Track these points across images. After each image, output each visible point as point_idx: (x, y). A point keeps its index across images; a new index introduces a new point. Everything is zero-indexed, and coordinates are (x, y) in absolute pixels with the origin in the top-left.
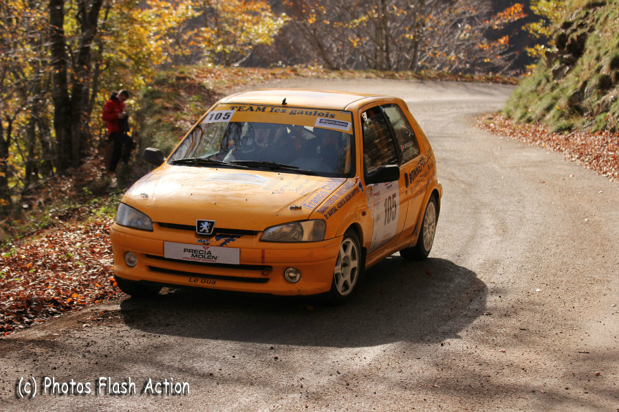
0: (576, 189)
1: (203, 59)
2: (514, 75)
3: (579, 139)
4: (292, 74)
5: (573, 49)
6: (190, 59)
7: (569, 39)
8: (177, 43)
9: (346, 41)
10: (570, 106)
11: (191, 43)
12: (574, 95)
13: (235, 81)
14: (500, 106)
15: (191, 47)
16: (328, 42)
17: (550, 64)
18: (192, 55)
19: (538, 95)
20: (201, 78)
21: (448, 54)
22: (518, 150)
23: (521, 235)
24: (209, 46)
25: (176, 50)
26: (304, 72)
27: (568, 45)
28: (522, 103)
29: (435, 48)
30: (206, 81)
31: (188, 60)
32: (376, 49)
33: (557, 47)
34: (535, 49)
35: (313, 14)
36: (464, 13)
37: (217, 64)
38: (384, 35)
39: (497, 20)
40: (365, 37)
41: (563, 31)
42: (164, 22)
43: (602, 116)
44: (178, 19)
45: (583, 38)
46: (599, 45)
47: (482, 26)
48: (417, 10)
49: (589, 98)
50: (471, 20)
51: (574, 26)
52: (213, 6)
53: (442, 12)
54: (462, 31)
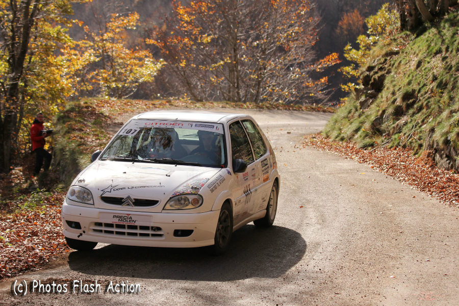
0: (377, 189)
1: (101, 93)
2: (332, 106)
3: (379, 153)
4: (167, 104)
5: (375, 86)
6: (92, 93)
7: (372, 78)
8: (82, 81)
9: (207, 80)
10: (373, 129)
11: (93, 81)
12: (375, 120)
13: (125, 109)
14: (321, 129)
15: (93, 84)
16: (194, 81)
17: (358, 99)
18: (93, 90)
19: (349, 120)
20: (100, 107)
21: (282, 89)
22: (334, 161)
23: (336, 224)
24: (106, 83)
25: (82, 86)
26: (176, 103)
27: (372, 83)
28: (337, 126)
29: (274, 86)
30: (103, 110)
31: (91, 94)
32: (229, 86)
33: (363, 85)
34: (348, 86)
35: (183, 60)
36: (295, 59)
37: (112, 97)
38: (236, 76)
39: (319, 65)
40: (222, 77)
41: (368, 73)
42: (73, 65)
43: (396, 136)
44: (83, 63)
45: (382, 78)
46: (394, 83)
47: (308, 69)
48: (260, 58)
49: (386, 123)
50: (300, 65)
51: (376, 69)
52: (110, 53)
53: (278, 59)
54: (293, 73)
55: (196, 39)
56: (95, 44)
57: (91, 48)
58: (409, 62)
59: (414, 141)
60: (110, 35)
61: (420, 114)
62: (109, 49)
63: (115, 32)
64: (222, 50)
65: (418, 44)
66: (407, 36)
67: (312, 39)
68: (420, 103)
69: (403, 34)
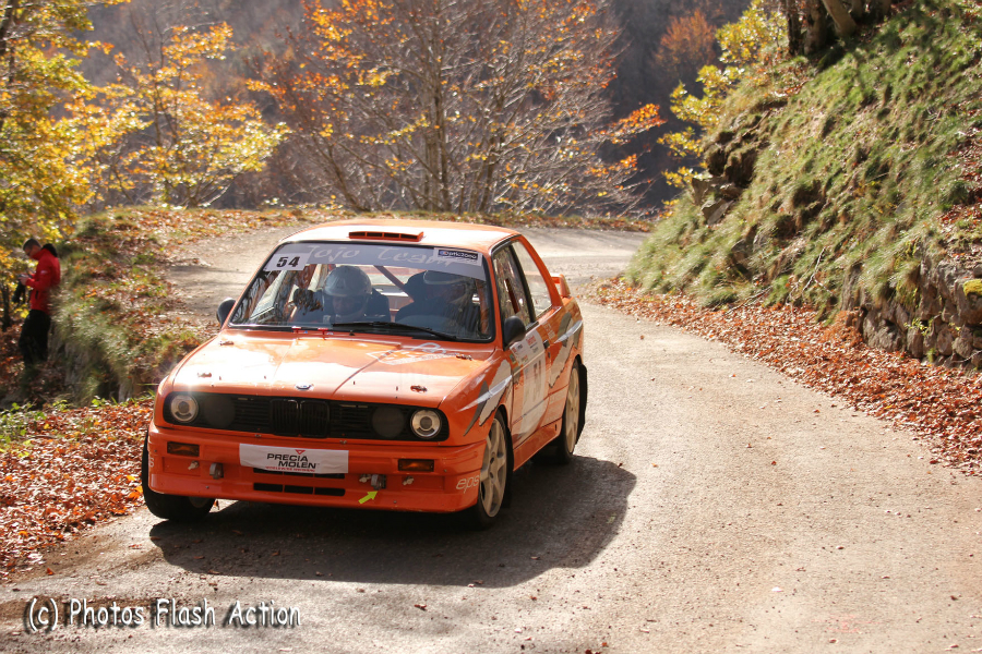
0: (739, 396)
1: (153, 197)
2: (646, 216)
3: (744, 317)
4: (294, 218)
5: (742, 175)
6: (135, 197)
7: (730, 158)
8: (113, 170)
9: (380, 165)
10: (731, 266)
11: (136, 171)
12: (735, 248)
13: (204, 231)
14: (621, 267)
15: (135, 177)
16: (350, 169)
17: (699, 202)
18: (136, 190)
20: (150, 226)
21: (541, 183)
24: (164, 175)
25: (112, 182)
26: (313, 215)
27: (728, 168)
28: (657, 259)
29: (521, 176)
30: (157, 232)
31: (132, 198)
32: (427, 178)
33: (711, 172)
34: (679, 174)
35: (328, 123)
36: (567, 119)
37: (176, 205)
38: (440, 157)
39: (618, 130)
40: (410, 158)
41: (720, 146)
42: (93, 136)
43: (781, 281)
44: (114, 133)
45: (750, 159)
46: (777, 167)
47: (595, 139)
48: (492, 116)
49: (760, 253)
50: (577, 131)
51: (737, 139)
52: (170, 112)
53: (530, 118)
54: (563, 149)
55: (354, 78)
56: (138, 92)
57: (131, 101)
58: (807, 121)
59: (818, 290)
60: (171, 72)
61: (831, 233)
62: (170, 102)
63: (182, 66)
64: (411, 101)
65: (827, 84)
66: (803, 66)
67: (603, 75)
68: (832, 210)
69: (793, 63)
